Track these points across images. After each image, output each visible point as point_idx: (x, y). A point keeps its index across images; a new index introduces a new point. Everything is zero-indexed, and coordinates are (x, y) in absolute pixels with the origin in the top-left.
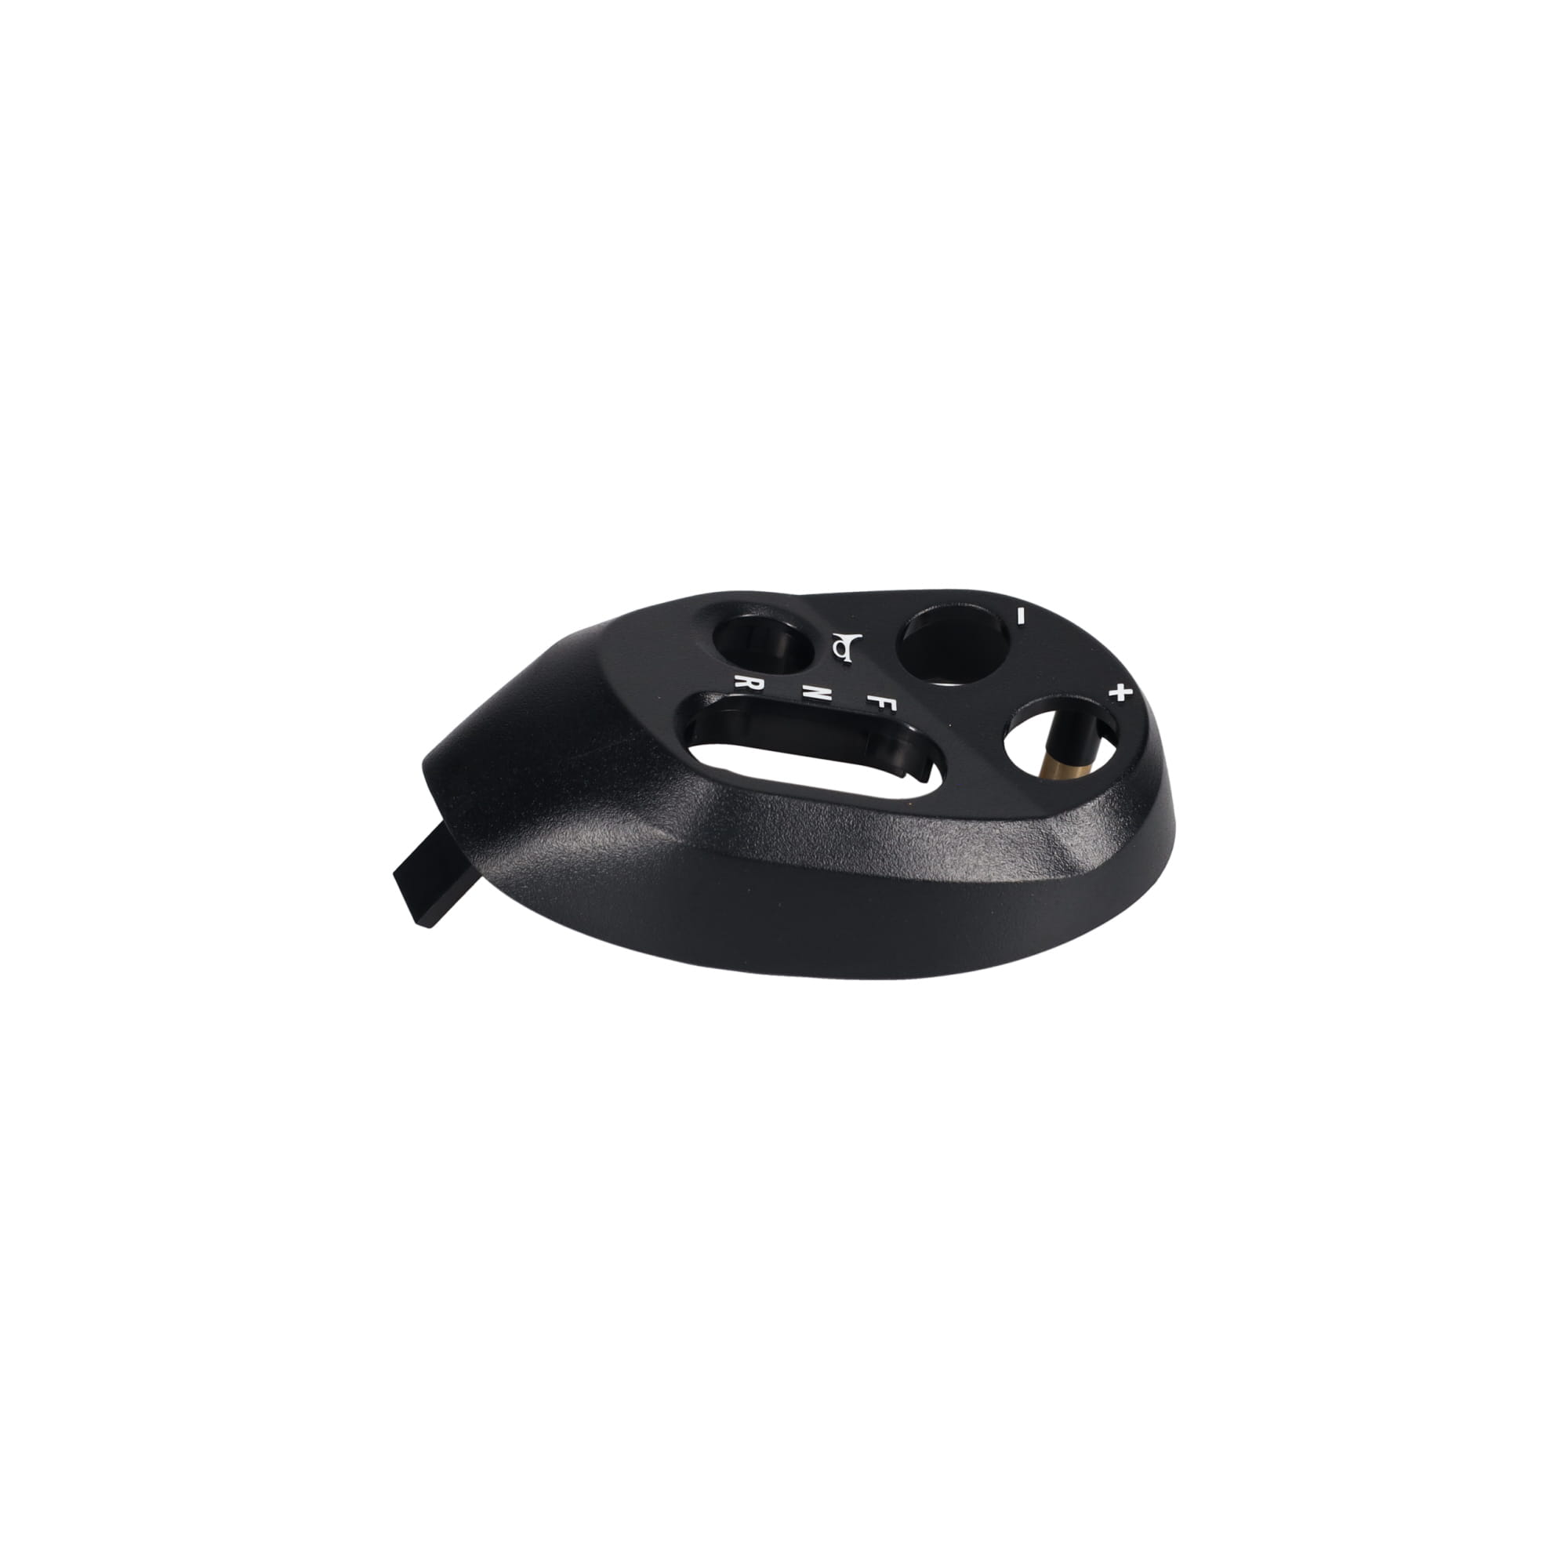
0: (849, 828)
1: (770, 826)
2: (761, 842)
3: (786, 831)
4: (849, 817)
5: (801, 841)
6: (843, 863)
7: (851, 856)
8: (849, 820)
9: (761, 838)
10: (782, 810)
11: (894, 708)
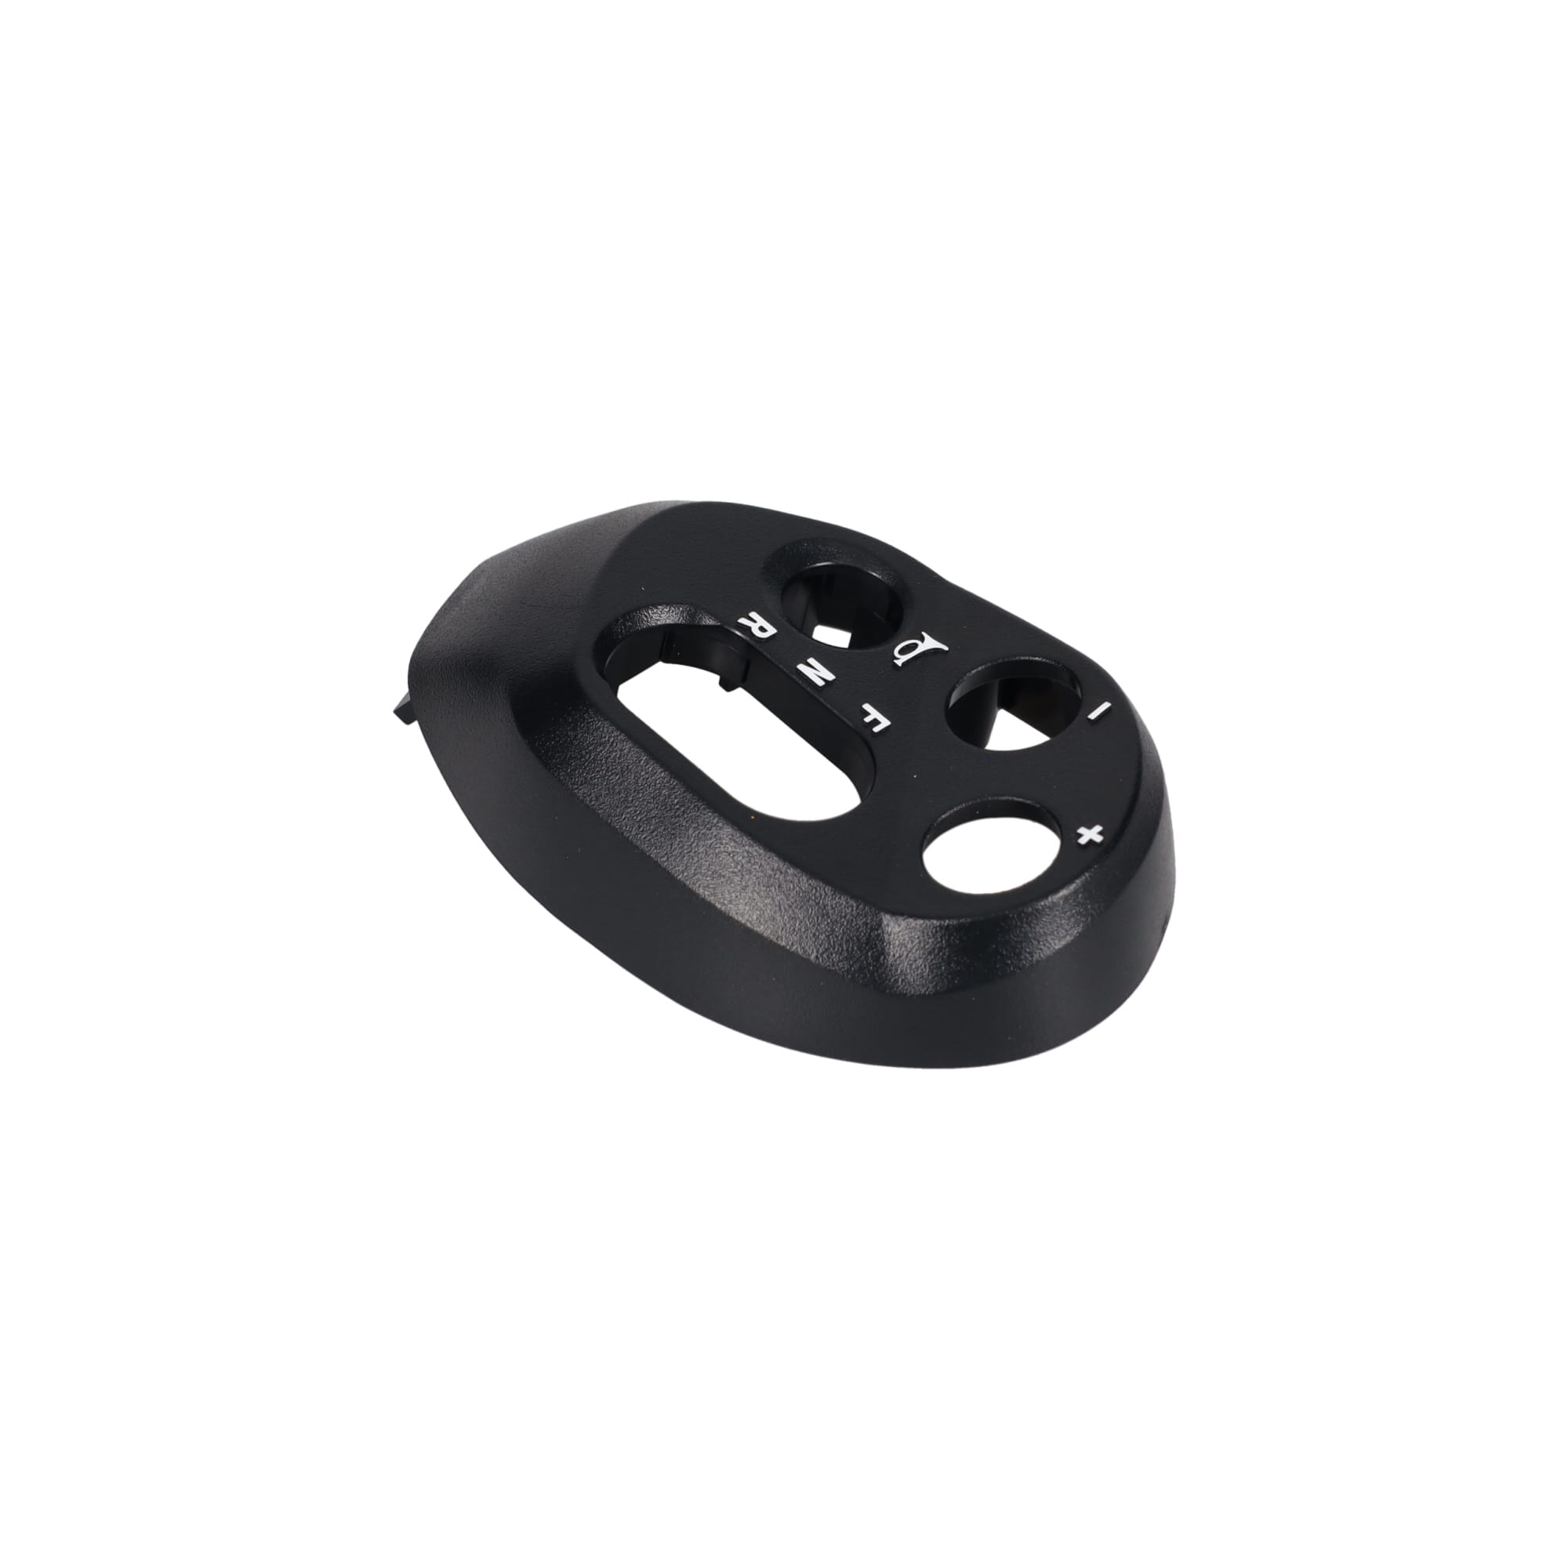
0: (671, 806)
1: (601, 760)
2: (583, 772)
3: (612, 774)
4: (679, 793)
5: (619, 793)
6: (644, 838)
7: (656, 835)
8: (676, 798)
9: (585, 768)
10: (621, 750)
11: (876, 729)
